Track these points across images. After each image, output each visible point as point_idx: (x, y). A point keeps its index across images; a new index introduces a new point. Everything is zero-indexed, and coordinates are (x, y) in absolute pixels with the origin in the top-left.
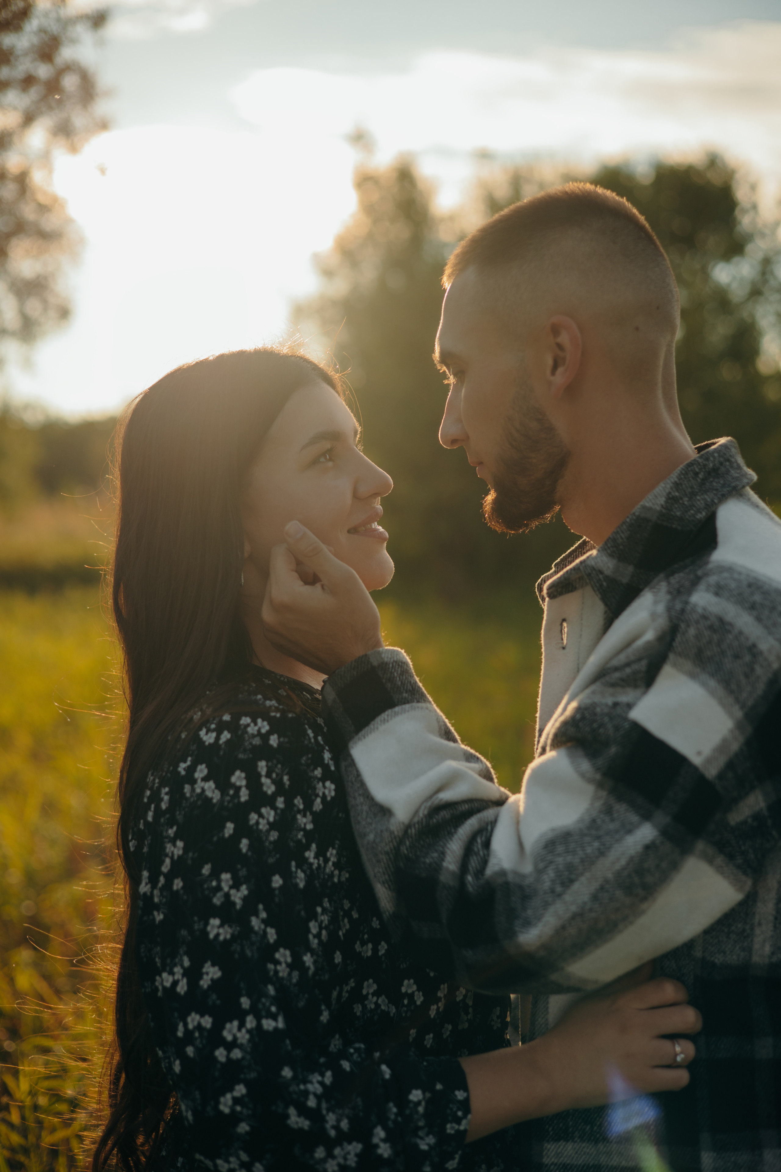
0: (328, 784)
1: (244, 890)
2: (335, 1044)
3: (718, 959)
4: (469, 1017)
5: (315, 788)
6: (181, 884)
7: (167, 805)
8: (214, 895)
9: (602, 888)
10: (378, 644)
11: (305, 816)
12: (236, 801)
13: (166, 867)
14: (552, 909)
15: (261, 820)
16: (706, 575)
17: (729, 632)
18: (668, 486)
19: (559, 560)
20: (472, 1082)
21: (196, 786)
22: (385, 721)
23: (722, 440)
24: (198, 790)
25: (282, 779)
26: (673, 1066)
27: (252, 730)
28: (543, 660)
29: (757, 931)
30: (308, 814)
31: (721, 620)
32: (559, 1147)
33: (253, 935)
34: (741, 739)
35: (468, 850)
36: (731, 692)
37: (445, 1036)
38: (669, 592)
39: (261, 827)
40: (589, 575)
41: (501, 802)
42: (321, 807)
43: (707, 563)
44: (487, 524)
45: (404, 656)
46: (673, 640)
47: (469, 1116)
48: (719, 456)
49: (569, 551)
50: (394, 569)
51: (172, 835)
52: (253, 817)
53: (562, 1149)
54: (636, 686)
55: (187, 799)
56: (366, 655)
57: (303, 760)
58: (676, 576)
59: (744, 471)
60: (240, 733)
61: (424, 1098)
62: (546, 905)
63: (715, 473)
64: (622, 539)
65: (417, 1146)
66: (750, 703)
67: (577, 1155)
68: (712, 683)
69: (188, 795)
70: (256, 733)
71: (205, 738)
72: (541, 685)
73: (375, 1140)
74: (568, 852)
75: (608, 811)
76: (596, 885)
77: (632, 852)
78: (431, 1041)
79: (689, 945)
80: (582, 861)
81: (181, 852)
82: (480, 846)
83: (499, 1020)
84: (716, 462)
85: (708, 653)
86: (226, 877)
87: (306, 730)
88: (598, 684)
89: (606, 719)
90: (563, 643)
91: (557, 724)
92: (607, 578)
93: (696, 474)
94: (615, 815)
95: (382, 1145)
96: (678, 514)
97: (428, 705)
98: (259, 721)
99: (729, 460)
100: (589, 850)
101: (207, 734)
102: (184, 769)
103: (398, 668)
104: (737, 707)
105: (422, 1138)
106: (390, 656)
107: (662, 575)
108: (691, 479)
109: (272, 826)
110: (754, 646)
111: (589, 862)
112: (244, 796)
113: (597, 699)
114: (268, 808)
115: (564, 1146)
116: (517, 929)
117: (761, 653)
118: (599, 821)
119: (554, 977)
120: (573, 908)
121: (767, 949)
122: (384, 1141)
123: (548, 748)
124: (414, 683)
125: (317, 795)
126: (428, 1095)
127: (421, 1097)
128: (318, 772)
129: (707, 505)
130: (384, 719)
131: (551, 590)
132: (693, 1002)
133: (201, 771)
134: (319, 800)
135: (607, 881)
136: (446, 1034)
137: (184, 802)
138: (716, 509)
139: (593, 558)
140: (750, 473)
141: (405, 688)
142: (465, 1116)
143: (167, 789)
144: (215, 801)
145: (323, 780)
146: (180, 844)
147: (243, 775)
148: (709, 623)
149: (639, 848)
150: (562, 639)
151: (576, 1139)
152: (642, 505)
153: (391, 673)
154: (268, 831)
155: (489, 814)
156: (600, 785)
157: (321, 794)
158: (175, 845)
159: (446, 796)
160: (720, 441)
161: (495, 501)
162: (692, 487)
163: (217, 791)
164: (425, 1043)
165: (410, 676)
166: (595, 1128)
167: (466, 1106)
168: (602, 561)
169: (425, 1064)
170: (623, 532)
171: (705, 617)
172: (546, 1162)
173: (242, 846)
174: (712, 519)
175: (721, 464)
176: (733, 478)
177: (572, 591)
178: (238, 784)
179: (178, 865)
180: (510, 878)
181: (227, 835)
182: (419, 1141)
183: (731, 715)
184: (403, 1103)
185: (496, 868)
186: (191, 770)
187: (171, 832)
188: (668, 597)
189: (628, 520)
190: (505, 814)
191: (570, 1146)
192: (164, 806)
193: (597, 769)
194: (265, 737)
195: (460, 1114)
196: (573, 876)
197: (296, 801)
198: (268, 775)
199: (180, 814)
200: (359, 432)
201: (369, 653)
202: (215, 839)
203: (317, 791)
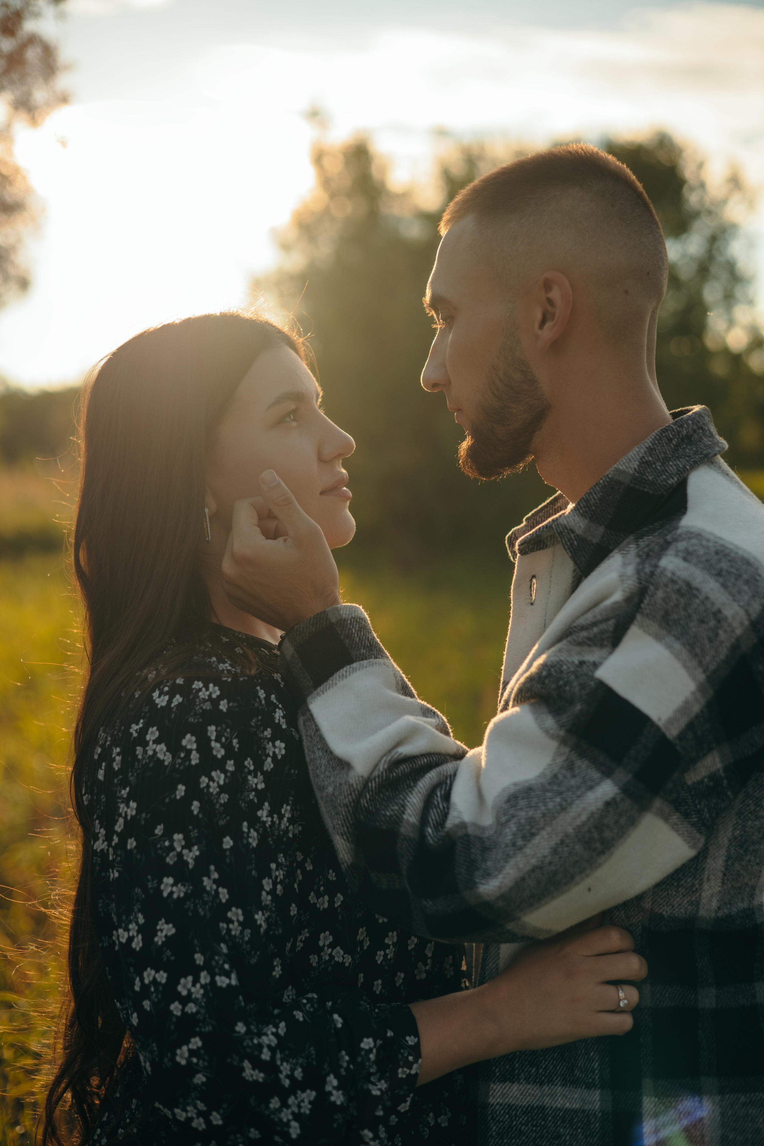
0: (278, 743)
1: (196, 851)
2: (289, 995)
3: (666, 911)
4: (428, 968)
5: (265, 749)
6: (135, 844)
7: (120, 766)
8: (167, 855)
9: (562, 842)
10: (335, 601)
11: (256, 776)
12: (187, 764)
13: (119, 827)
14: (512, 862)
15: (211, 783)
16: (676, 540)
17: (696, 596)
18: (642, 451)
19: (530, 514)
20: (421, 1028)
21: (147, 748)
22: (343, 677)
23: (697, 408)
24: (150, 753)
25: (231, 742)
26: (617, 1011)
27: (203, 694)
28: (511, 615)
29: (706, 886)
30: (259, 774)
31: (688, 584)
32: (505, 1088)
33: (205, 895)
34: (703, 702)
35: (428, 803)
36: (696, 655)
37: (398, 985)
38: (638, 556)
39: (211, 790)
40: (560, 533)
41: (460, 756)
42: (272, 766)
43: (677, 528)
44: (460, 469)
45: (361, 612)
46: (641, 601)
47: (420, 1061)
48: (693, 424)
49: (540, 507)
50: (355, 528)
51: (125, 796)
52: (204, 780)
53: (508, 1090)
54: (602, 646)
55: (139, 761)
56: (325, 612)
57: (253, 722)
58: (645, 538)
59: (716, 439)
60: (191, 697)
61: (375, 1046)
62: (508, 857)
63: (688, 439)
64: (595, 500)
65: (369, 1091)
66: (712, 667)
67: (522, 1096)
68: (677, 646)
69: (140, 757)
70: (207, 698)
71: (157, 701)
72: (507, 639)
73: (328, 1088)
74: (530, 807)
75: (570, 766)
76: (556, 840)
77: (593, 808)
78: (380, 987)
79: (640, 898)
80: (544, 815)
81: (134, 813)
82: (439, 800)
83: (452, 968)
84: (690, 430)
85: (675, 616)
86: (178, 837)
87: (257, 692)
88: (564, 642)
89: (572, 677)
90: (531, 599)
91: (522, 680)
92: (578, 537)
93: (670, 440)
94: (577, 771)
95: (334, 1092)
96: (650, 478)
97: (386, 660)
98: (211, 685)
99: (702, 428)
100: (551, 805)
101: (159, 697)
102: (136, 731)
103: (356, 624)
104: (700, 670)
105: (374, 1084)
106: (348, 613)
107: (631, 538)
108: (665, 444)
109: (223, 789)
110: (719, 611)
111: (550, 816)
112: (195, 759)
113: (563, 657)
114: (218, 772)
115: (510, 1088)
116: (477, 880)
117: (726, 618)
118: (560, 777)
119: (510, 926)
120: (533, 861)
121: (714, 904)
122: (337, 1088)
123: (511, 703)
124: (371, 639)
125: (268, 755)
126: (379, 1042)
127: (372, 1045)
128: (268, 733)
129: (678, 470)
130: (343, 675)
131: (521, 547)
132: (638, 950)
133: (153, 734)
134: (269, 760)
135: (567, 836)
136: (399, 982)
137: (136, 764)
138: (688, 475)
139: (565, 517)
140: (722, 441)
141: (363, 644)
142: (416, 1061)
143: (118, 750)
144: (166, 763)
145: (273, 740)
146: (133, 805)
147: (194, 739)
148: (677, 587)
149: (600, 805)
150: (531, 596)
151: (522, 1080)
152: (615, 468)
153: (349, 629)
154: (219, 794)
155: (448, 767)
156: (563, 742)
157: (271, 754)
158: (128, 806)
159: (405, 750)
160: (694, 408)
161: (470, 449)
162: (665, 453)
163: (167, 754)
164: (374, 989)
165: (368, 632)
166: (541, 1071)
167: (416, 1050)
168: (574, 520)
169: (377, 1011)
170: (595, 494)
171: (674, 582)
172: (492, 1103)
173: (193, 808)
174: (683, 484)
175: (694, 431)
176: (705, 446)
177: (543, 548)
178: (189, 747)
179: (131, 826)
180: (470, 830)
181: (178, 797)
182: (371, 1087)
183: (694, 677)
184: (355, 1051)
185: (457, 821)
186: (143, 732)
187: (124, 793)
188: (638, 560)
189: (601, 482)
190: (464, 768)
191: (515, 1087)
192: (116, 767)
193: (562, 726)
194: (215, 702)
195: (411, 1058)
196: (534, 830)
197: (246, 763)
198: (218, 740)
199: (132, 776)
200: (320, 396)
201: (328, 609)
202: (167, 800)
203: (267, 751)
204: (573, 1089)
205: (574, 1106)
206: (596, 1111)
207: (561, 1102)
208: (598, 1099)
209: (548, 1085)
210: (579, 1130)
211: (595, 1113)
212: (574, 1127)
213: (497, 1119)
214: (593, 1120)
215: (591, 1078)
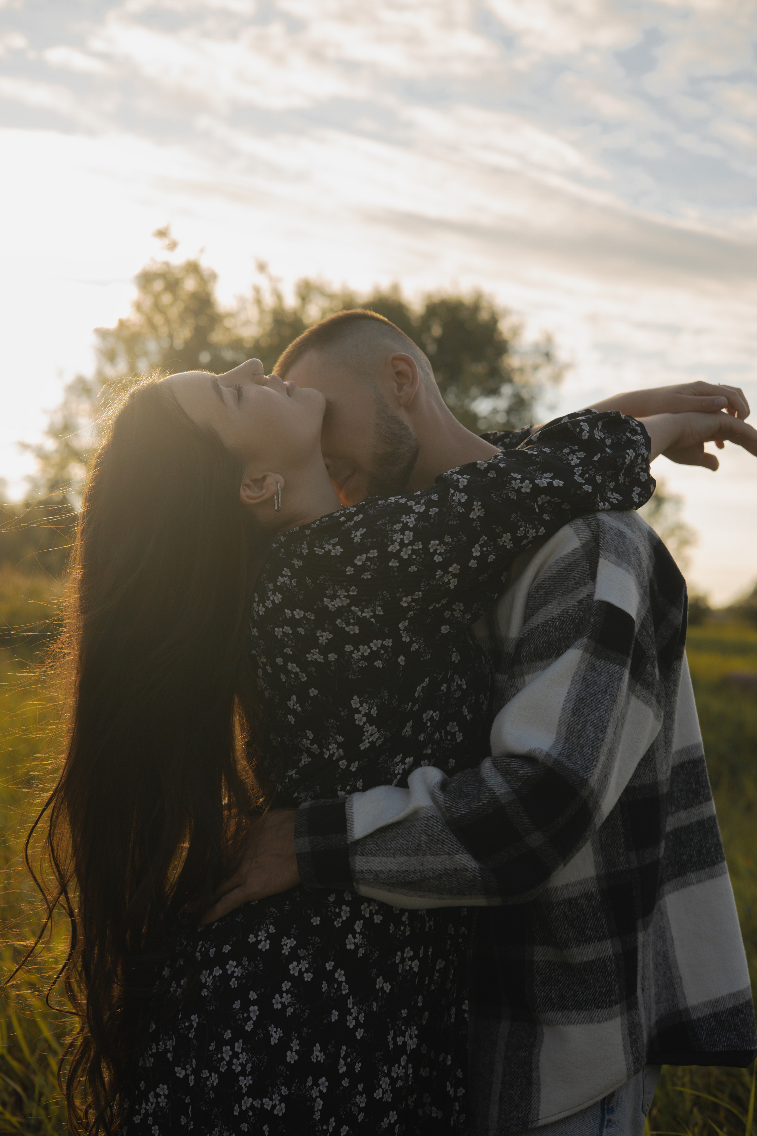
204: (587, 946)
205: (590, 958)
206: (610, 956)
207: (579, 958)
208: (610, 946)
209: (566, 949)
210: (599, 974)
211: (610, 957)
212: (595, 973)
213: (541, 972)
214: (609, 963)
215: (601, 932)
